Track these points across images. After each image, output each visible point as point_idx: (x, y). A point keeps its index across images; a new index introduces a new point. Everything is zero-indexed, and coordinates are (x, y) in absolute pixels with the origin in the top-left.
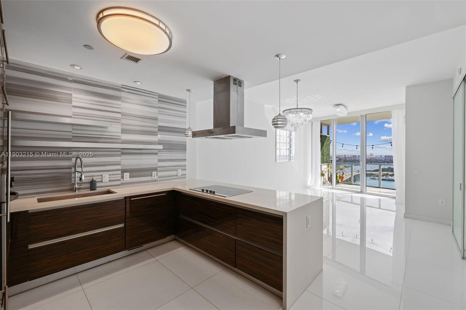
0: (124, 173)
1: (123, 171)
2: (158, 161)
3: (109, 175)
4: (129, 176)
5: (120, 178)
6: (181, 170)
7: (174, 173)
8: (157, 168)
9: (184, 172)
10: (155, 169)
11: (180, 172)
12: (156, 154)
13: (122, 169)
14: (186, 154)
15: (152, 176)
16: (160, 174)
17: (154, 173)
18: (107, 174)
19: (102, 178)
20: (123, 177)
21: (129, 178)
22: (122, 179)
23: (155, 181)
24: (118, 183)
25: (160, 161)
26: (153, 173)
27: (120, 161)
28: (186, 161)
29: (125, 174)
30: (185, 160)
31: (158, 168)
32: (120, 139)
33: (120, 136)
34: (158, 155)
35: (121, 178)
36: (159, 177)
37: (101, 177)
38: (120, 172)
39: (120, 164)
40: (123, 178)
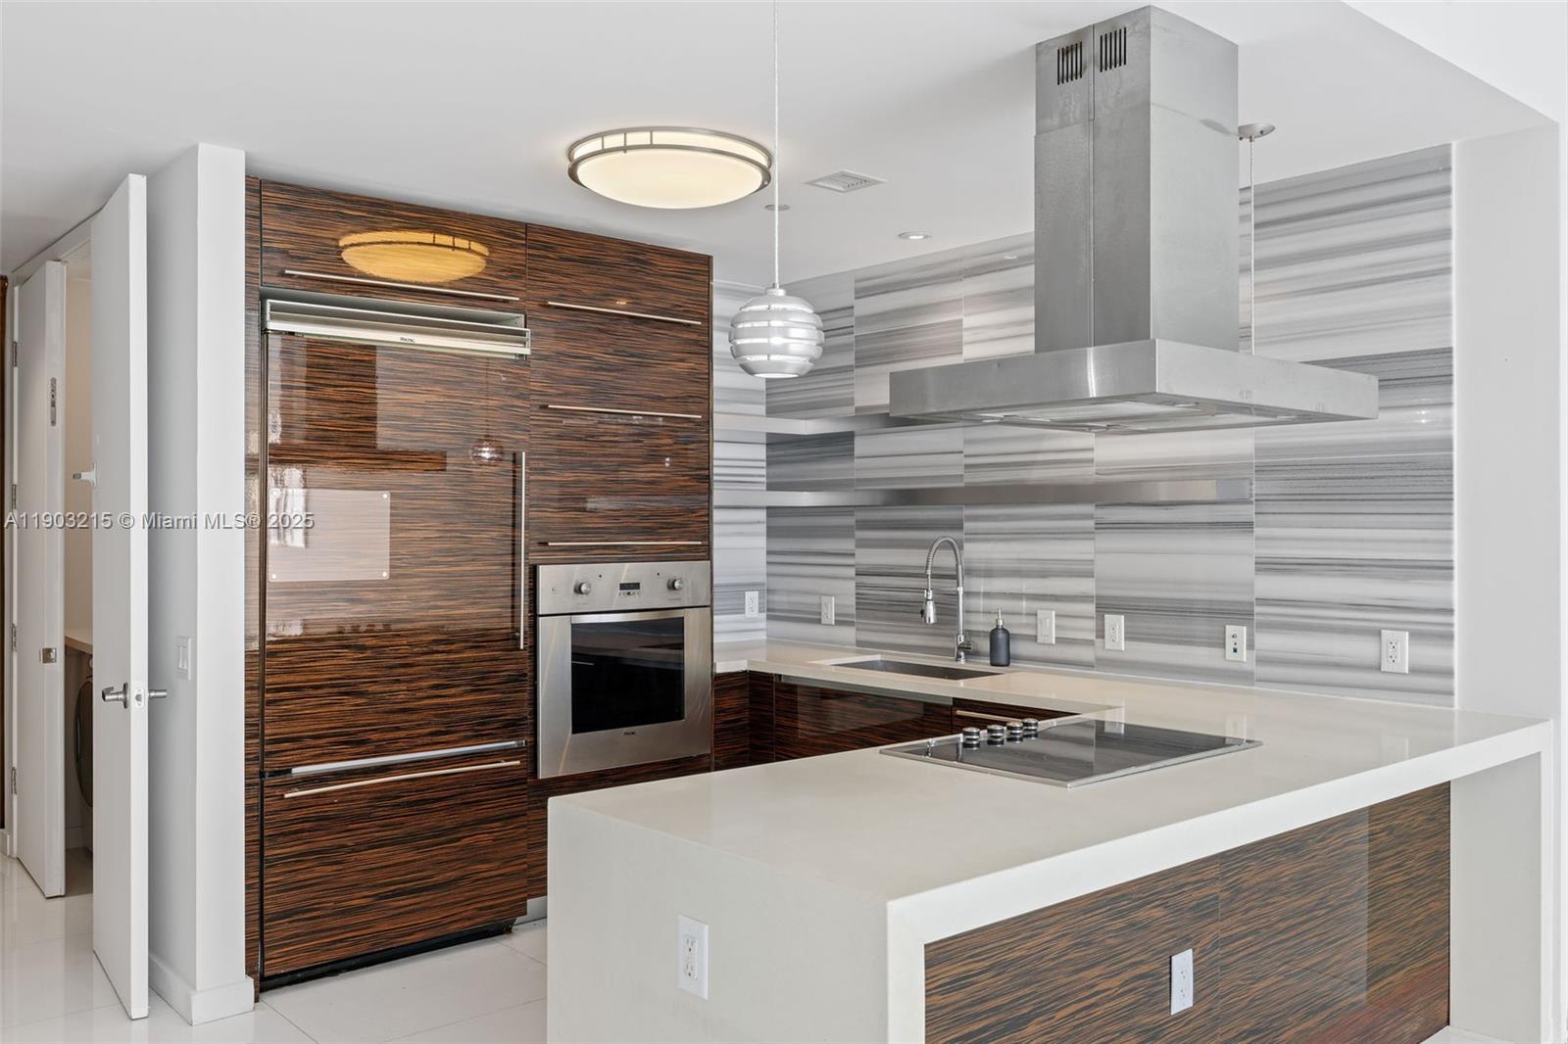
0: (1106, 616)
1: (1105, 606)
2: (1258, 570)
3: (1056, 615)
4: (1126, 633)
5: (1092, 636)
6: (1407, 633)
7: (1359, 648)
8: (1251, 604)
9: (1430, 654)
10: (1242, 614)
11: (1401, 651)
12: (1247, 526)
13: (1098, 597)
14: (1450, 528)
15: (1223, 646)
16: (1267, 641)
17: (1238, 633)
18: (1052, 610)
19: (1036, 626)
20: (1101, 633)
21: (1126, 639)
22: (1098, 641)
23: (1244, 676)
24: (1086, 654)
25: (1266, 566)
26: (1230, 629)
27: (1091, 557)
28: (1451, 578)
29: (1110, 619)
30: (1443, 570)
31: (1257, 609)
32: (1091, 461)
33: (1092, 449)
34: (1257, 531)
35: (1097, 637)
36: (1261, 661)
37: (1031, 620)
38: (1090, 608)
39: (1089, 574)
40: (1103, 637)
